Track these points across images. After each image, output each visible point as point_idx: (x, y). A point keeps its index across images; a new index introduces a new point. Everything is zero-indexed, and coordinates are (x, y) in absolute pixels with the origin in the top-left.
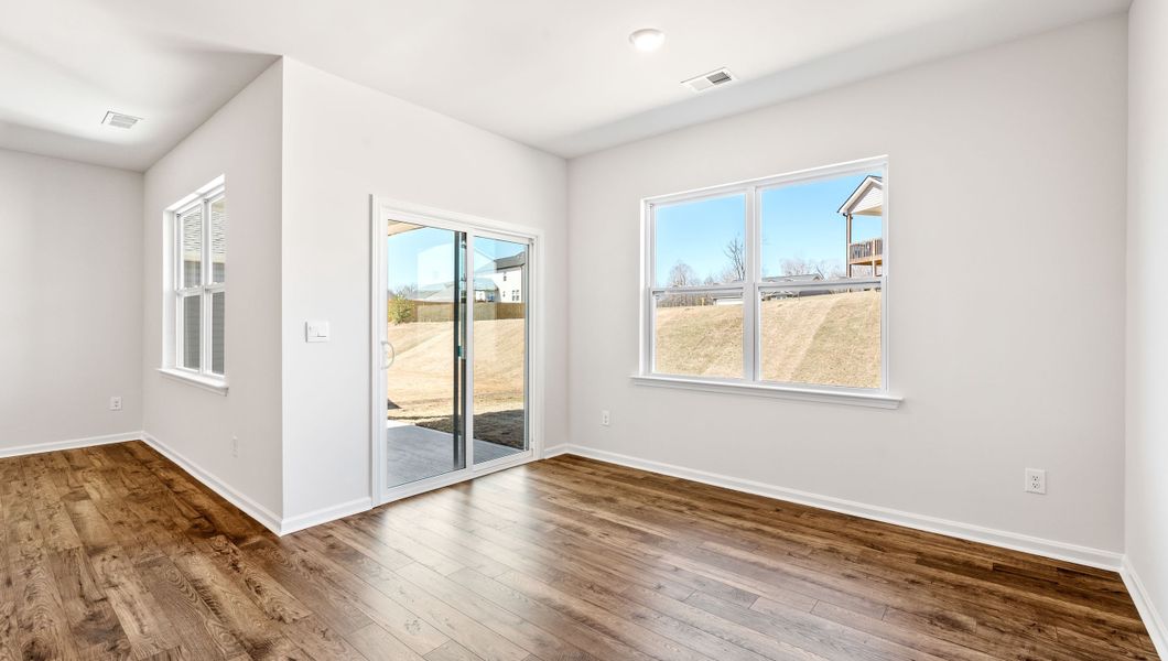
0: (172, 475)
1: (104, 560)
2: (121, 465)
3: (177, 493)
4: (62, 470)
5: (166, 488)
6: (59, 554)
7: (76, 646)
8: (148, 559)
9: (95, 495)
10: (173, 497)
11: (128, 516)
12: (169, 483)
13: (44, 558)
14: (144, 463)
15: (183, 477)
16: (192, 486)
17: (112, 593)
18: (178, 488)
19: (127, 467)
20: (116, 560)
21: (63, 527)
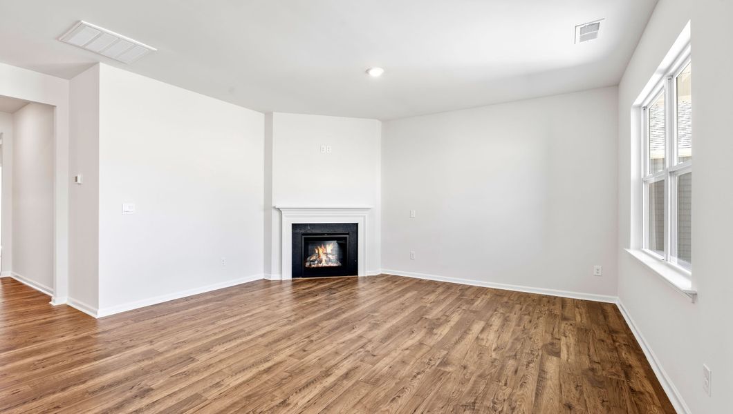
0: (632, 360)
2: (594, 327)
3: (632, 390)
4: (555, 316)
5: (623, 378)
9: (564, 354)
10: (626, 396)
11: (579, 400)
12: (627, 369)
14: (612, 332)
15: (643, 366)
16: (649, 388)
18: (636, 386)
19: (597, 332)
21: (530, 382)
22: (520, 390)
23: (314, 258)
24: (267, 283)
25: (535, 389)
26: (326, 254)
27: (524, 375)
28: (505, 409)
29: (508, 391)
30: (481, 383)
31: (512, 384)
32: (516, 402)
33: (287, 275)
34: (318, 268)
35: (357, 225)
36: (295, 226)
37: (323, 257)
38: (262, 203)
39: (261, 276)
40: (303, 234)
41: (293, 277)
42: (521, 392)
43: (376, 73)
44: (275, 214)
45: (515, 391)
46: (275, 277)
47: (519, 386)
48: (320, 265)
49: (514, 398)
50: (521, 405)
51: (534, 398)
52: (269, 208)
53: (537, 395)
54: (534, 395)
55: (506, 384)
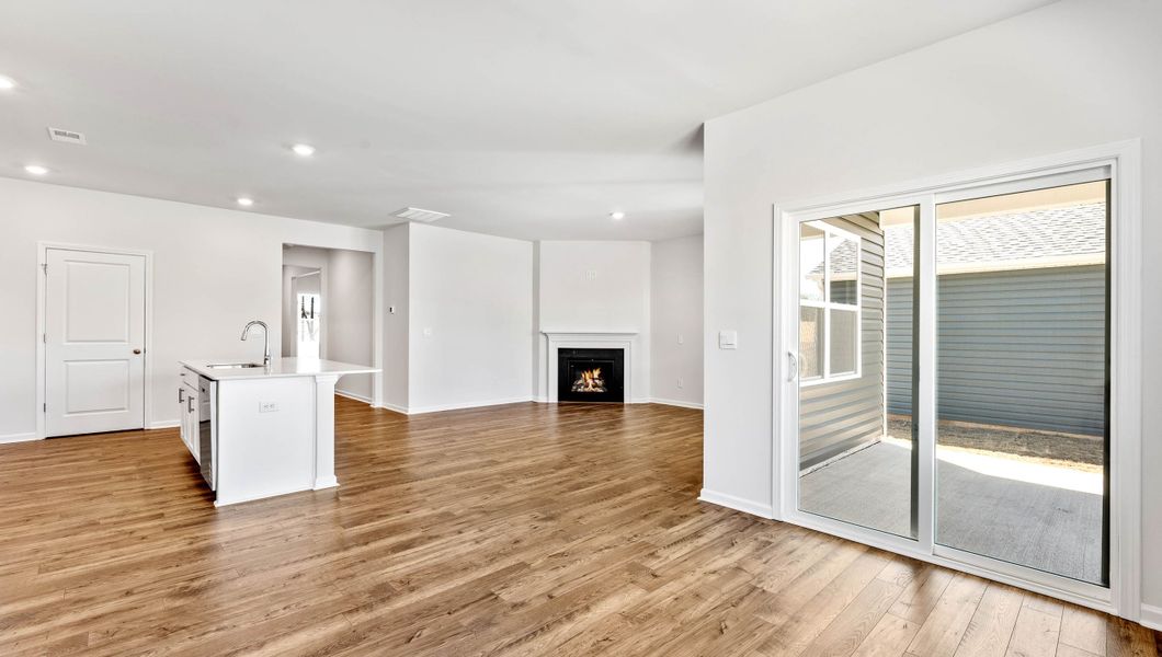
23: (580, 382)
24: (535, 404)
26: (593, 379)
33: (553, 398)
34: (585, 393)
35: (623, 350)
36: (561, 351)
37: (590, 382)
38: (530, 327)
39: (529, 398)
40: (569, 359)
41: (559, 399)
43: (618, 216)
44: (542, 338)
46: (542, 399)
48: (586, 390)
52: (536, 332)
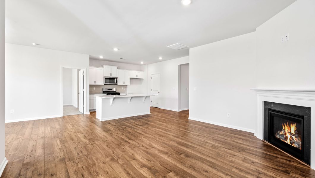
1: (61, 156)
6: (72, 160)
7: (66, 140)
8: (50, 155)
13: (76, 159)
17: (60, 147)
20: (58, 156)
21: (73, 175)
22: (75, 169)
23: (282, 133)
25: (70, 173)
26: (291, 133)
27: (78, 176)
28: (76, 161)
29: (79, 166)
30: (91, 162)
31: (80, 169)
32: (74, 164)
33: (261, 136)
36: (265, 103)
41: (264, 139)
42: (74, 168)
45: (77, 167)
47: (77, 170)
49: (76, 165)
50: (72, 164)
51: (68, 169)
53: (67, 171)
54: (69, 171)
55: (82, 167)
